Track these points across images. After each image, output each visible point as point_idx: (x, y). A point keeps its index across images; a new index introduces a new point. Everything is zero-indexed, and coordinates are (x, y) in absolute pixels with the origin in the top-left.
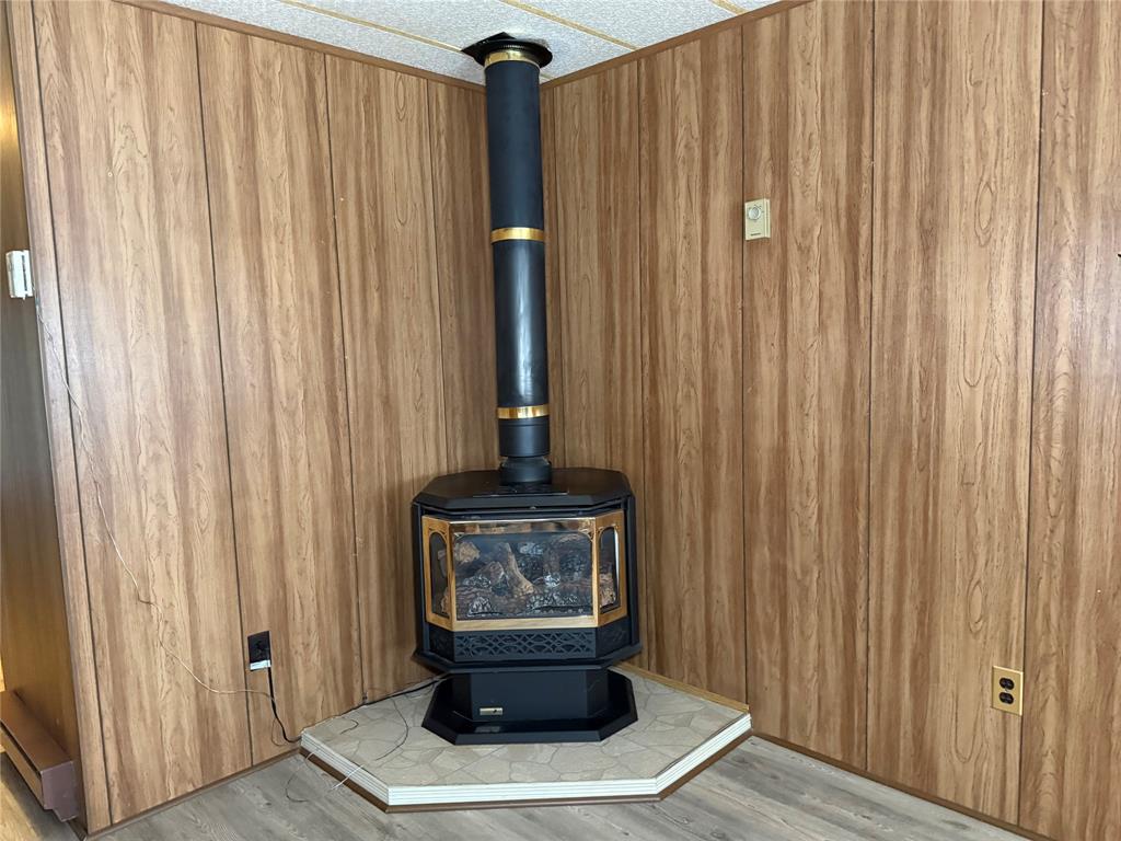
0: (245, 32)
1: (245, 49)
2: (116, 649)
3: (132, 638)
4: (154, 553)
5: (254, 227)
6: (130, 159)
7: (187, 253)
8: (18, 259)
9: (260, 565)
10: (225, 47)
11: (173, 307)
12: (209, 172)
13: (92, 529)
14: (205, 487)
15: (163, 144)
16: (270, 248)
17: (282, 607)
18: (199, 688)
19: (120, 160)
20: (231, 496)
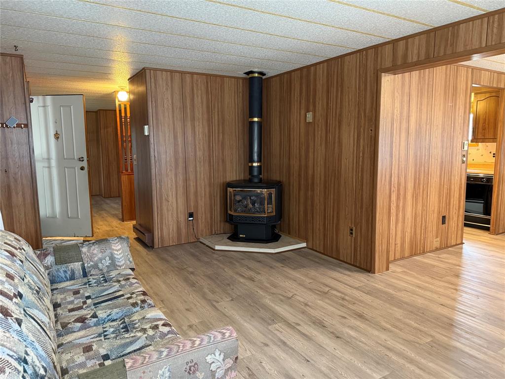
0: (192, 74)
1: (192, 78)
2: (161, 210)
3: (165, 208)
4: (170, 190)
5: (193, 119)
6: (168, 105)
7: (179, 125)
8: (146, 127)
9: (192, 197)
10: (188, 78)
11: (175, 137)
12: (184, 107)
13: (158, 184)
14: (181, 177)
15: (174, 101)
16: (197, 124)
17: (196, 207)
18: (178, 221)
19: (166, 106)
20: (186, 180)
